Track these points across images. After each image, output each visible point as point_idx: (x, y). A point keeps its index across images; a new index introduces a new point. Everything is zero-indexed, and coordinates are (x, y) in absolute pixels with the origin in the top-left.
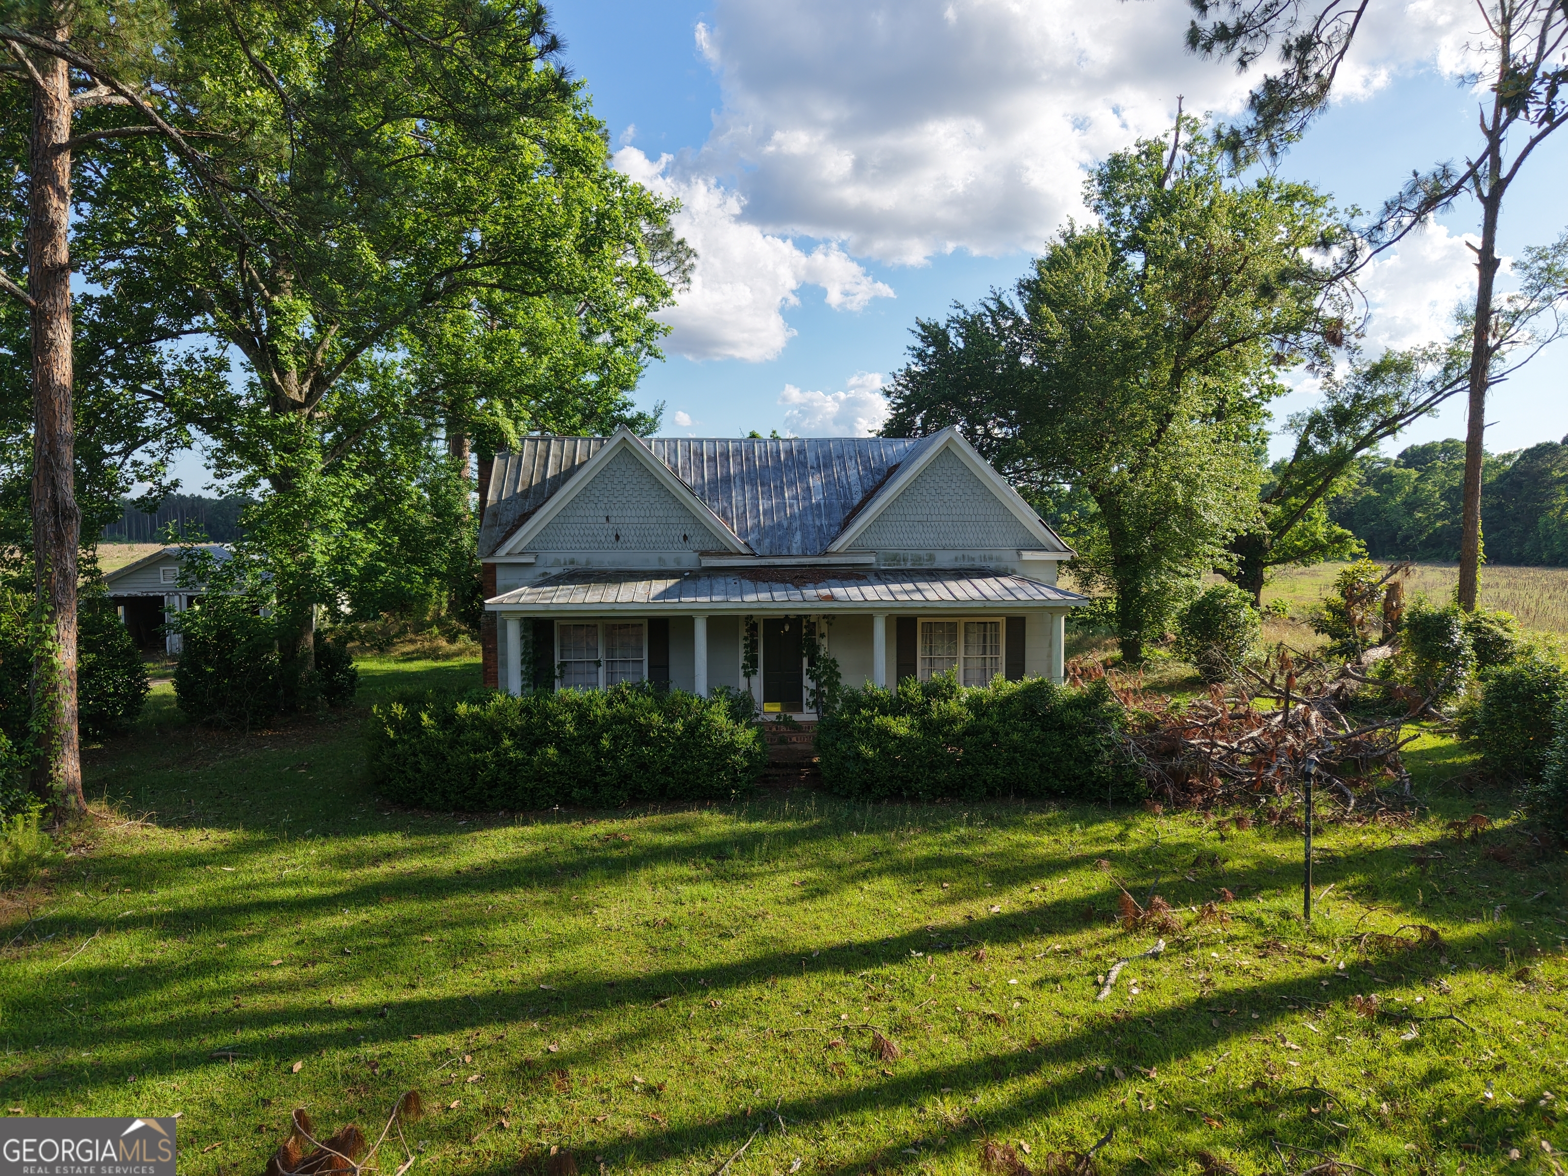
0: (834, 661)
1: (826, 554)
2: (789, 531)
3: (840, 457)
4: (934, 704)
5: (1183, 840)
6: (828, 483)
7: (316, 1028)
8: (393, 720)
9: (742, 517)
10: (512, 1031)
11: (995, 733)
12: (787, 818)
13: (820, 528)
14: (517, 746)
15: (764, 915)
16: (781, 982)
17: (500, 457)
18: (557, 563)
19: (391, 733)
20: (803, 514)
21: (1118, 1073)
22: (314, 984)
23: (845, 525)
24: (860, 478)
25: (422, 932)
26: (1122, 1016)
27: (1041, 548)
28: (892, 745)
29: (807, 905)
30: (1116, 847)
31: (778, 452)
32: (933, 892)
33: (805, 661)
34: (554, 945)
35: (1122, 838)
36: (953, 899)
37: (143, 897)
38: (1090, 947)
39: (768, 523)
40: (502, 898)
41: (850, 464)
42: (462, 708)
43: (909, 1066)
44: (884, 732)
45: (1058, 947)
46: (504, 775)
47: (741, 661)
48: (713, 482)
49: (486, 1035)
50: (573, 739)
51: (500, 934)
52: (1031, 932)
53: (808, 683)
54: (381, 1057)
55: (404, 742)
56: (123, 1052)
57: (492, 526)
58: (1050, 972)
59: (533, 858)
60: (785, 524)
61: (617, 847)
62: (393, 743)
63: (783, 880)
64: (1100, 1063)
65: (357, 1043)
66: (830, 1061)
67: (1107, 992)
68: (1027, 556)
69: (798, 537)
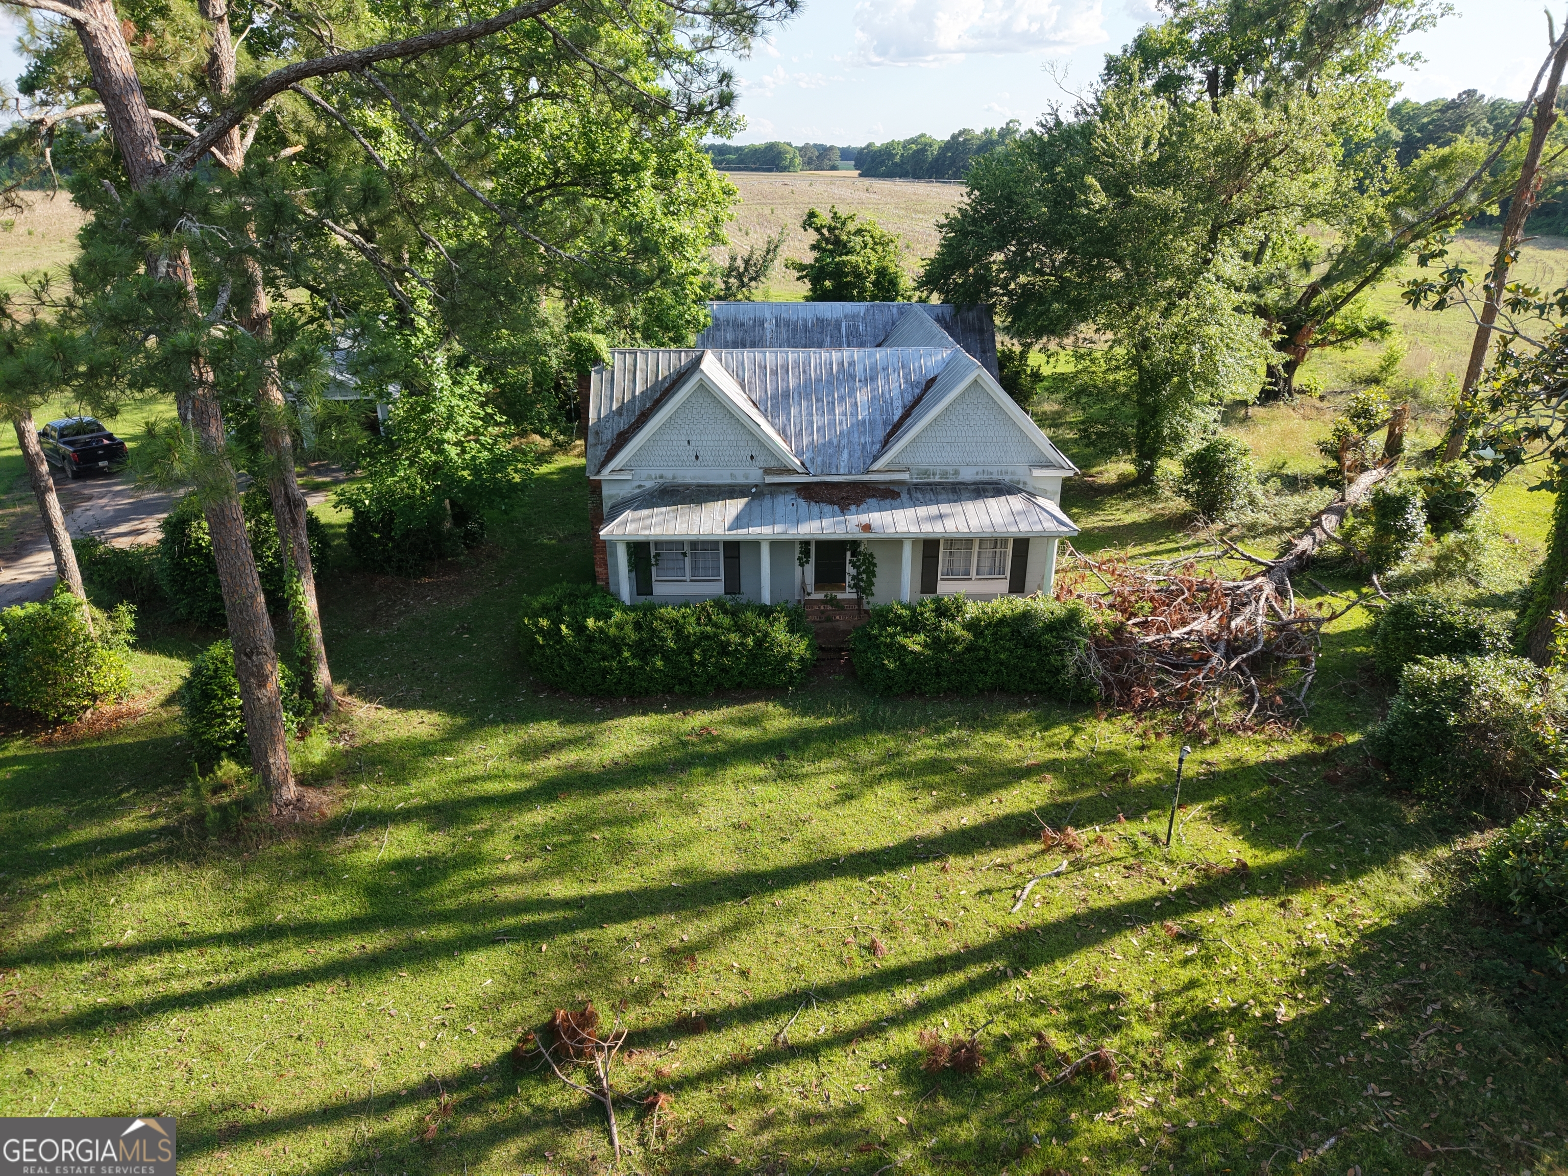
0: (871, 555)
1: (868, 472)
2: (838, 448)
3: (885, 369)
4: (944, 623)
5: (1113, 747)
6: (873, 398)
7: (546, 917)
8: (541, 630)
9: (799, 434)
10: (659, 922)
11: (986, 650)
12: (829, 715)
13: (864, 446)
14: (634, 656)
15: (808, 820)
16: (819, 885)
17: (596, 372)
18: (649, 477)
19: (541, 640)
20: (850, 432)
21: (1010, 972)
22: (536, 877)
23: (886, 443)
24: (902, 392)
25: (591, 829)
26: (1023, 927)
27: (1049, 465)
28: (908, 659)
29: (838, 810)
30: (1063, 755)
31: (831, 364)
32: (926, 800)
33: (848, 554)
34: (677, 845)
35: (1069, 744)
36: (937, 808)
37: (404, 790)
38: (1020, 861)
39: (821, 441)
40: (637, 796)
41: (893, 377)
42: (590, 622)
43: (890, 960)
44: (903, 647)
45: (999, 861)
46: (625, 677)
47: (797, 555)
48: (775, 396)
49: (646, 924)
50: (673, 650)
51: (640, 832)
52: (983, 845)
53: (850, 570)
54: (590, 941)
55: (551, 647)
56: (445, 932)
57: (595, 445)
58: (989, 885)
59: (652, 753)
60: (835, 441)
61: (709, 742)
62: (542, 647)
63: (825, 782)
64: (1000, 964)
65: (573, 930)
66: (845, 956)
67: (1019, 905)
68: (1037, 472)
69: (845, 455)
